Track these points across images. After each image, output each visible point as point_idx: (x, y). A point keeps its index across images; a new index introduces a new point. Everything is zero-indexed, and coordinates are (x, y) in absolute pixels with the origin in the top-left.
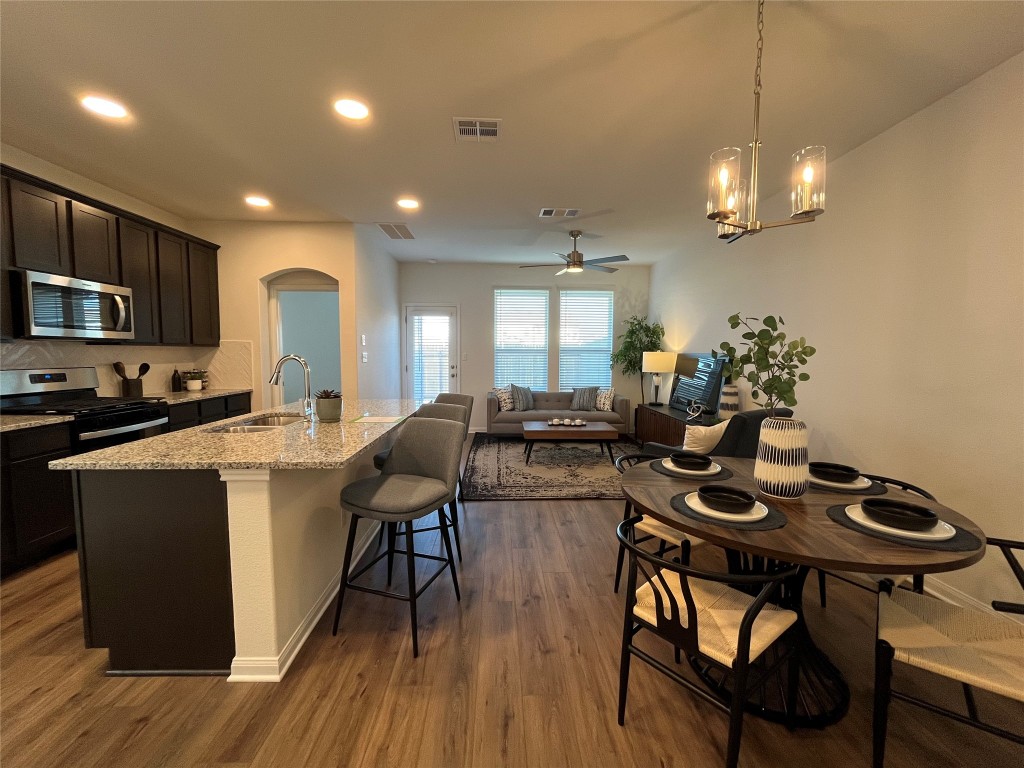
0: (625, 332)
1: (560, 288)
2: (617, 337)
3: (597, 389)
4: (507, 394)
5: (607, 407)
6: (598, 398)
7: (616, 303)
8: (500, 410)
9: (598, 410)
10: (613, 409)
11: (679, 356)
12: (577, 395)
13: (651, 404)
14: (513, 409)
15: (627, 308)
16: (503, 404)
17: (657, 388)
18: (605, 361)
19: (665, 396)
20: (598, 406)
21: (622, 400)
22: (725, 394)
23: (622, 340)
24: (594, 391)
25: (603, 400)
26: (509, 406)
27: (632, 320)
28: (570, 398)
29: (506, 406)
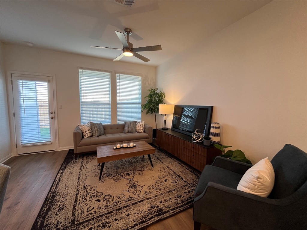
0: (148, 95)
1: (116, 73)
2: (143, 98)
3: (136, 122)
4: (88, 128)
5: (142, 131)
6: (137, 126)
7: (142, 82)
8: (83, 137)
9: (137, 132)
10: (144, 131)
11: (175, 106)
12: (127, 125)
13: (163, 129)
14: (92, 136)
15: (147, 85)
16: (85, 134)
17: (165, 121)
18: (139, 108)
19: (169, 125)
20: (137, 130)
21: (149, 127)
22: (214, 127)
23: (147, 99)
24: (135, 123)
25: (139, 127)
26: (89, 135)
27: (151, 90)
28: (123, 126)
29: (87, 135)
